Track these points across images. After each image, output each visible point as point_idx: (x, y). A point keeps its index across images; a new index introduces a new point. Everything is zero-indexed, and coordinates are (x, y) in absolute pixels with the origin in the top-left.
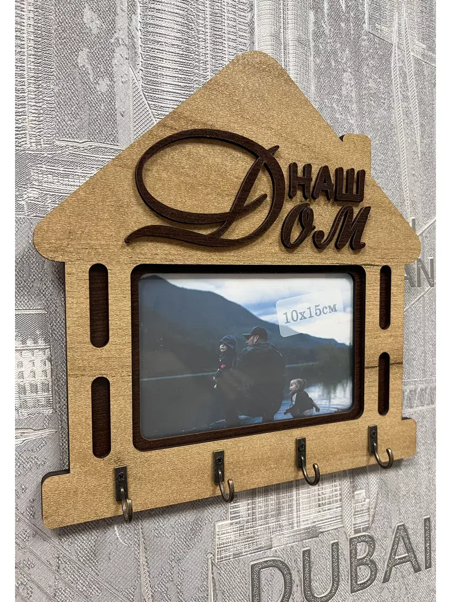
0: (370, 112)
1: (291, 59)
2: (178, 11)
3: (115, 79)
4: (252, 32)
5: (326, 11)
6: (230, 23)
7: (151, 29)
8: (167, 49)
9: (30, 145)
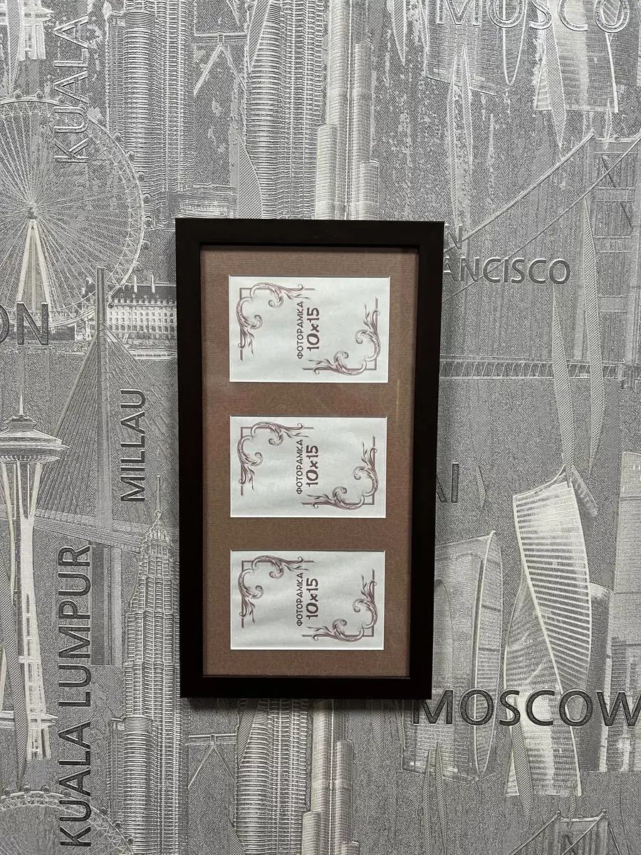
0: (423, 142)
1: (355, 111)
2: (271, 91)
3: (229, 143)
4: (325, 96)
5: (387, 68)
6: (308, 92)
7: (253, 107)
8: (262, 118)
9: (179, 189)
